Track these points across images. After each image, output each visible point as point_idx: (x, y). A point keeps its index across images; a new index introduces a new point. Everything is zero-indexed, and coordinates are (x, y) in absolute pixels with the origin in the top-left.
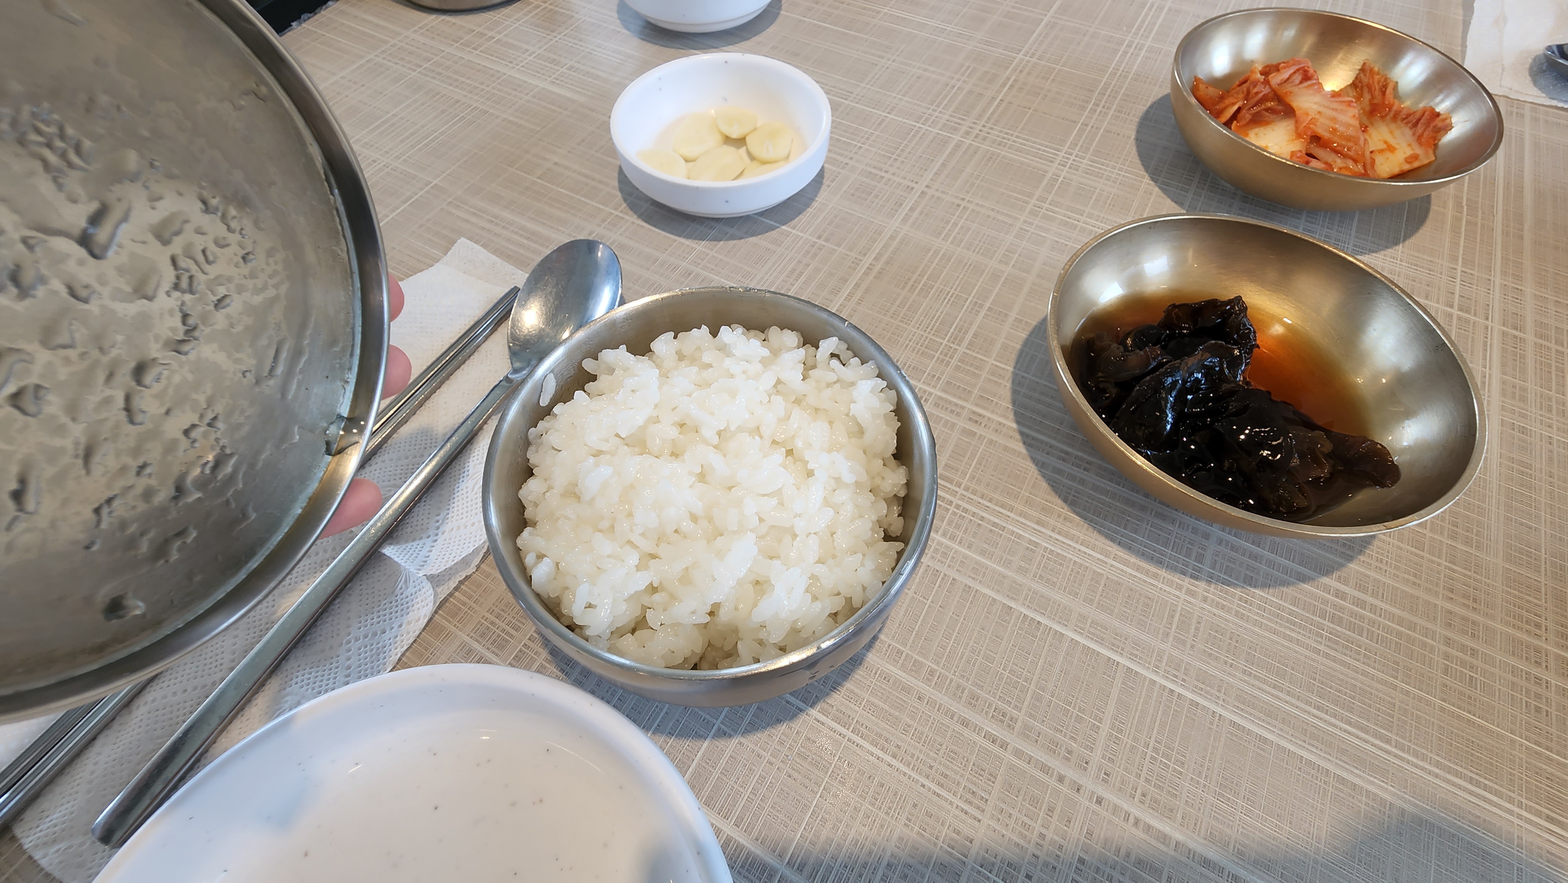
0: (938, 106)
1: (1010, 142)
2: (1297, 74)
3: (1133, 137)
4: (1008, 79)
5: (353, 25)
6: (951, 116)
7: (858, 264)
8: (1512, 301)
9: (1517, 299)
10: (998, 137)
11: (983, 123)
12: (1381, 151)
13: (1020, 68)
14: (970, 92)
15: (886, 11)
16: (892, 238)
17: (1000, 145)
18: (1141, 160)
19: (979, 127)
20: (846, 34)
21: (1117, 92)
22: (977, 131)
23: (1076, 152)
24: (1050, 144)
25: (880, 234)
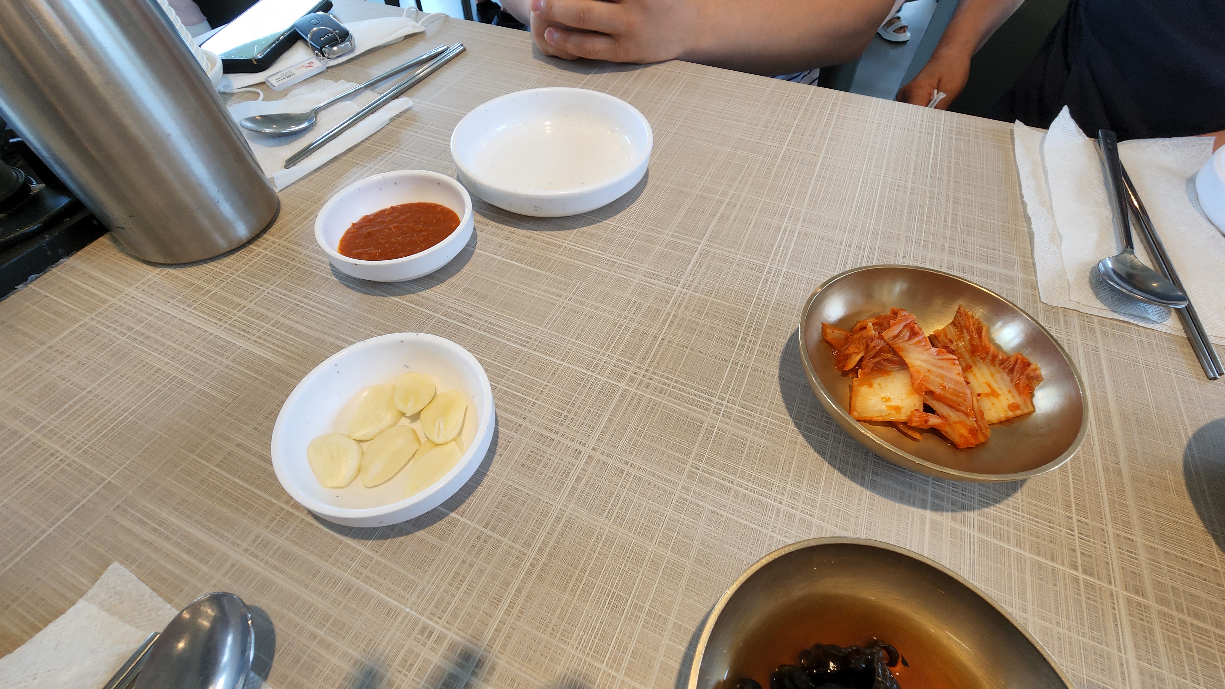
0: (607, 350)
1: (670, 389)
2: (905, 330)
3: (777, 375)
4: (669, 314)
5: (79, 283)
6: (619, 360)
7: (521, 560)
8: (1129, 556)
9: (1132, 552)
10: (659, 382)
11: (645, 367)
12: (987, 395)
13: (679, 302)
14: (636, 330)
15: (566, 244)
16: (557, 520)
17: (661, 392)
18: (786, 403)
19: (643, 372)
20: (530, 272)
21: (761, 324)
22: (640, 377)
23: (728, 397)
24: (706, 389)
25: (546, 516)
